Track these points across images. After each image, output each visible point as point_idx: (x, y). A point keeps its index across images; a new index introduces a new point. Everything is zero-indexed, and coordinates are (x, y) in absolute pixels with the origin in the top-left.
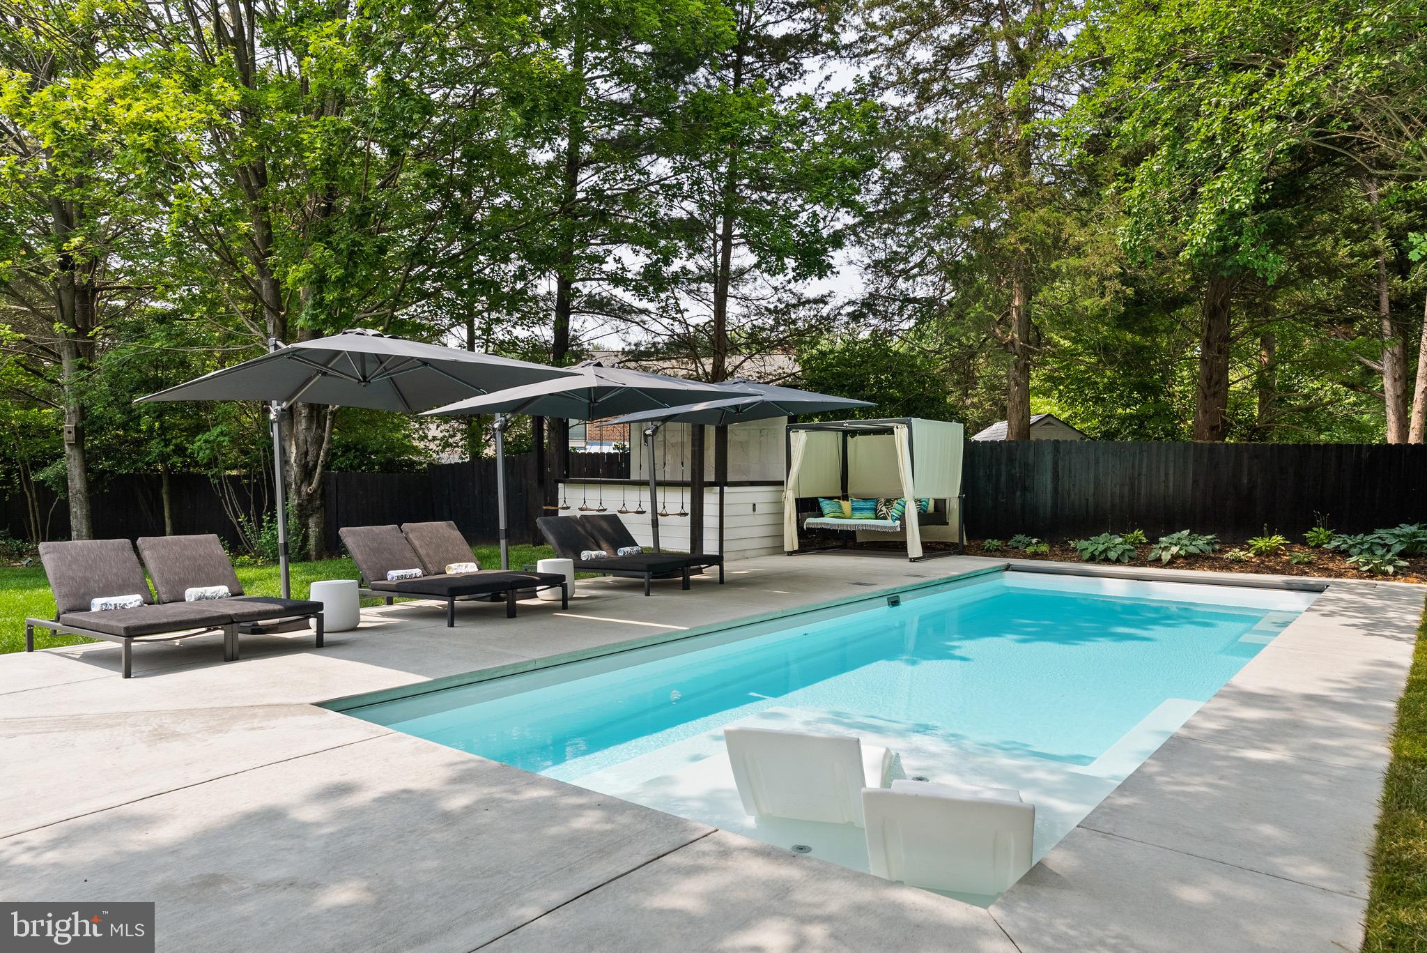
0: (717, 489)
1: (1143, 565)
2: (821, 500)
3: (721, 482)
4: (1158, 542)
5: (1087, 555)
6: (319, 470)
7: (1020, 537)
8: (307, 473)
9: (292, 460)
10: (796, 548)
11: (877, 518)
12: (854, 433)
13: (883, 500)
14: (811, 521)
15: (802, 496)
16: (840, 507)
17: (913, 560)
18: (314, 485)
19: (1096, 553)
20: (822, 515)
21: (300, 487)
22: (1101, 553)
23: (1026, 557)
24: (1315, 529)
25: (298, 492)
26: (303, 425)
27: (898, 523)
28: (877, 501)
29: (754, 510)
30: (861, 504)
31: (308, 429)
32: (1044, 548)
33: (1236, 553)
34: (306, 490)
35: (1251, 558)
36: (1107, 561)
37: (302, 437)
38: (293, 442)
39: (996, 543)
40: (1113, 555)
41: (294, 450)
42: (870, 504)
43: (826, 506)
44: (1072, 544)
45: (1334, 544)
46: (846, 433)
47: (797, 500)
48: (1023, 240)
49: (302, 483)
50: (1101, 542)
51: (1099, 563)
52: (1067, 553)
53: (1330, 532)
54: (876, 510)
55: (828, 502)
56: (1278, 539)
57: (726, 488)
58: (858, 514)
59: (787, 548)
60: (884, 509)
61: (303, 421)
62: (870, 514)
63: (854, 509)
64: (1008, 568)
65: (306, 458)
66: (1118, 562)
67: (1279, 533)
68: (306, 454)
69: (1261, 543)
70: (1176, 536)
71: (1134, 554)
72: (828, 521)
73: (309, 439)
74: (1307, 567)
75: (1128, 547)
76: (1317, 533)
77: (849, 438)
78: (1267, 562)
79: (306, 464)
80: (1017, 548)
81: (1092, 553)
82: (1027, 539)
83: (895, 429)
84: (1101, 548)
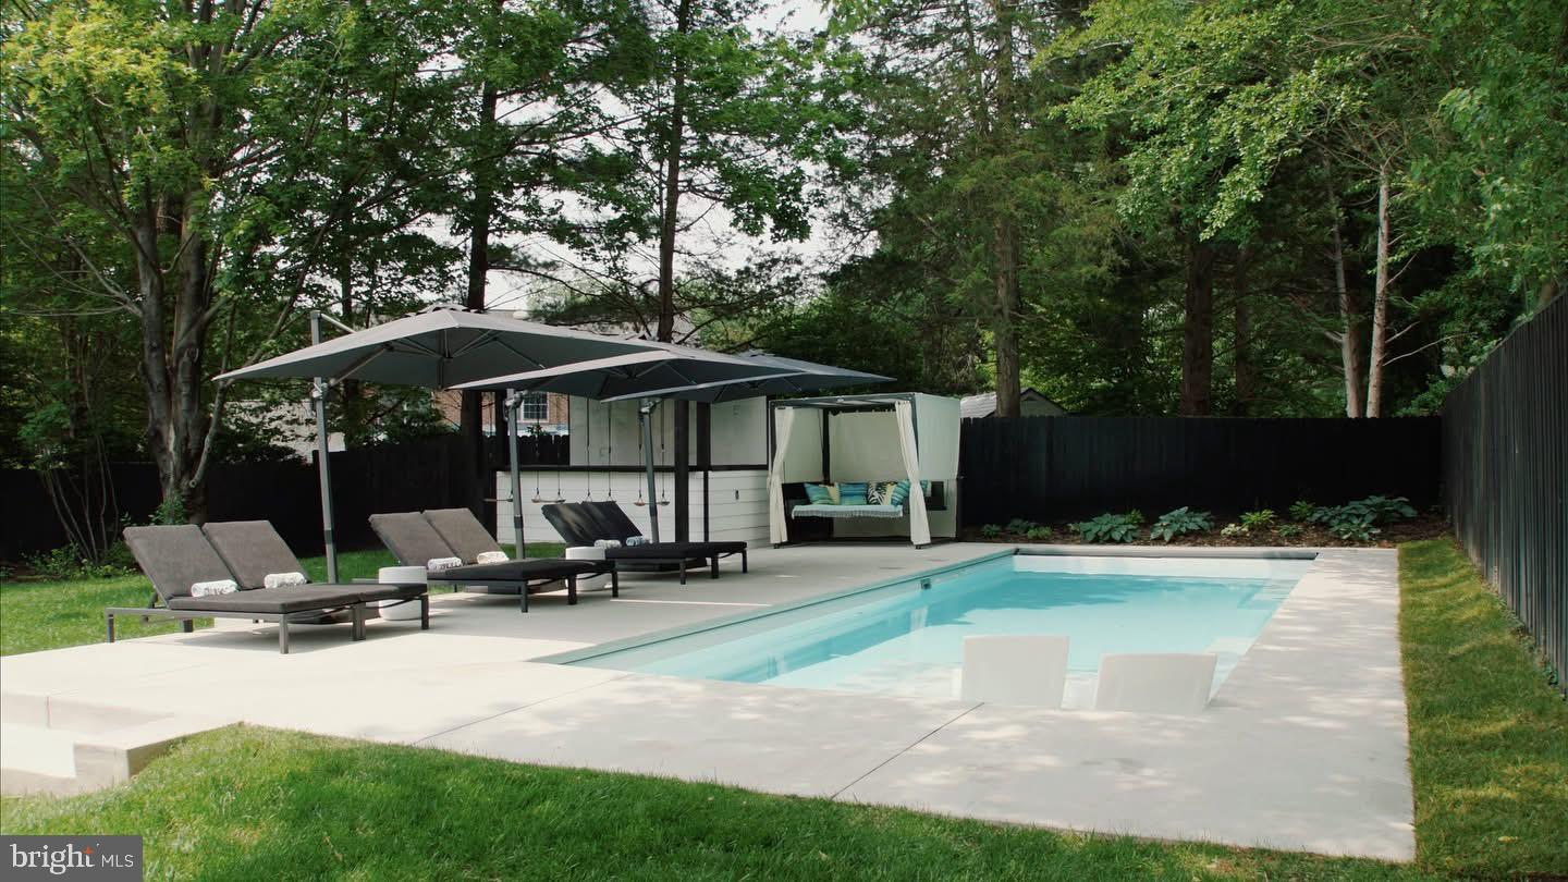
0: (701, 474)
1: (1146, 544)
2: (806, 485)
3: (705, 466)
4: (1158, 521)
5: (1090, 537)
6: (204, 458)
7: (1017, 522)
8: (188, 463)
9: (171, 448)
10: (785, 539)
11: (868, 503)
12: (836, 410)
13: (874, 485)
14: (799, 509)
15: (788, 481)
16: (828, 493)
17: (919, 547)
18: (197, 476)
19: (1101, 534)
20: (808, 502)
21: (180, 480)
22: (1105, 534)
23: (1028, 541)
24: (1298, 503)
25: (177, 485)
26: (183, 405)
27: (900, 508)
28: (868, 485)
29: (737, 498)
30: (851, 489)
31: (189, 410)
32: (1045, 531)
33: (1232, 528)
34: (189, 483)
35: (1245, 533)
36: (1111, 541)
37: (182, 420)
38: (172, 427)
39: (995, 528)
40: (1116, 535)
41: (172, 435)
42: (860, 489)
43: (812, 491)
44: (1072, 527)
45: (1317, 515)
46: (827, 411)
47: (783, 485)
48: (1018, 207)
49: (183, 474)
50: (1104, 522)
51: (1103, 544)
52: (1066, 536)
53: (1310, 506)
54: (867, 496)
55: (815, 487)
56: (1267, 514)
57: (710, 472)
58: (847, 500)
59: (775, 539)
60: (876, 494)
61: (184, 400)
62: (863, 500)
63: (842, 495)
64: (1017, 552)
65: (186, 445)
66: (1122, 541)
67: (1268, 508)
68: (187, 440)
69: (1253, 517)
70: (1176, 513)
71: (1135, 534)
72: (816, 508)
73: (190, 422)
74: (1295, 539)
75: (1131, 527)
76: (1300, 507)
77: (831, 416)
78: (1258, 536)
79: (188, 452)
80: (1016, 533)
81: (1096, 534)
82: (1025, 524)
83: (897, 406)
84: (1105, 528)
